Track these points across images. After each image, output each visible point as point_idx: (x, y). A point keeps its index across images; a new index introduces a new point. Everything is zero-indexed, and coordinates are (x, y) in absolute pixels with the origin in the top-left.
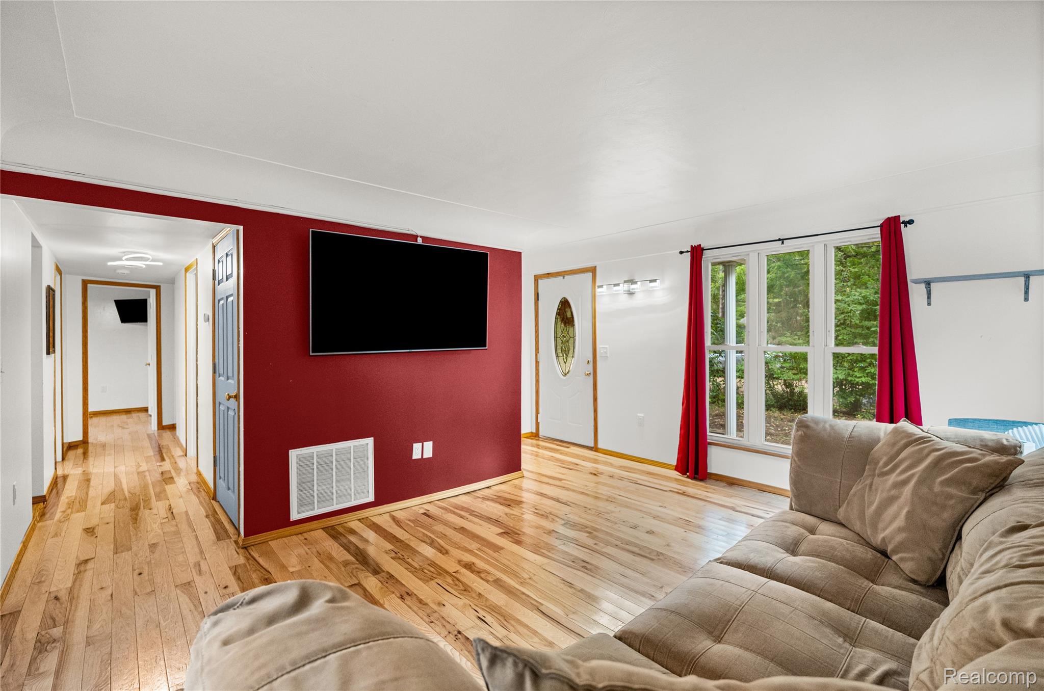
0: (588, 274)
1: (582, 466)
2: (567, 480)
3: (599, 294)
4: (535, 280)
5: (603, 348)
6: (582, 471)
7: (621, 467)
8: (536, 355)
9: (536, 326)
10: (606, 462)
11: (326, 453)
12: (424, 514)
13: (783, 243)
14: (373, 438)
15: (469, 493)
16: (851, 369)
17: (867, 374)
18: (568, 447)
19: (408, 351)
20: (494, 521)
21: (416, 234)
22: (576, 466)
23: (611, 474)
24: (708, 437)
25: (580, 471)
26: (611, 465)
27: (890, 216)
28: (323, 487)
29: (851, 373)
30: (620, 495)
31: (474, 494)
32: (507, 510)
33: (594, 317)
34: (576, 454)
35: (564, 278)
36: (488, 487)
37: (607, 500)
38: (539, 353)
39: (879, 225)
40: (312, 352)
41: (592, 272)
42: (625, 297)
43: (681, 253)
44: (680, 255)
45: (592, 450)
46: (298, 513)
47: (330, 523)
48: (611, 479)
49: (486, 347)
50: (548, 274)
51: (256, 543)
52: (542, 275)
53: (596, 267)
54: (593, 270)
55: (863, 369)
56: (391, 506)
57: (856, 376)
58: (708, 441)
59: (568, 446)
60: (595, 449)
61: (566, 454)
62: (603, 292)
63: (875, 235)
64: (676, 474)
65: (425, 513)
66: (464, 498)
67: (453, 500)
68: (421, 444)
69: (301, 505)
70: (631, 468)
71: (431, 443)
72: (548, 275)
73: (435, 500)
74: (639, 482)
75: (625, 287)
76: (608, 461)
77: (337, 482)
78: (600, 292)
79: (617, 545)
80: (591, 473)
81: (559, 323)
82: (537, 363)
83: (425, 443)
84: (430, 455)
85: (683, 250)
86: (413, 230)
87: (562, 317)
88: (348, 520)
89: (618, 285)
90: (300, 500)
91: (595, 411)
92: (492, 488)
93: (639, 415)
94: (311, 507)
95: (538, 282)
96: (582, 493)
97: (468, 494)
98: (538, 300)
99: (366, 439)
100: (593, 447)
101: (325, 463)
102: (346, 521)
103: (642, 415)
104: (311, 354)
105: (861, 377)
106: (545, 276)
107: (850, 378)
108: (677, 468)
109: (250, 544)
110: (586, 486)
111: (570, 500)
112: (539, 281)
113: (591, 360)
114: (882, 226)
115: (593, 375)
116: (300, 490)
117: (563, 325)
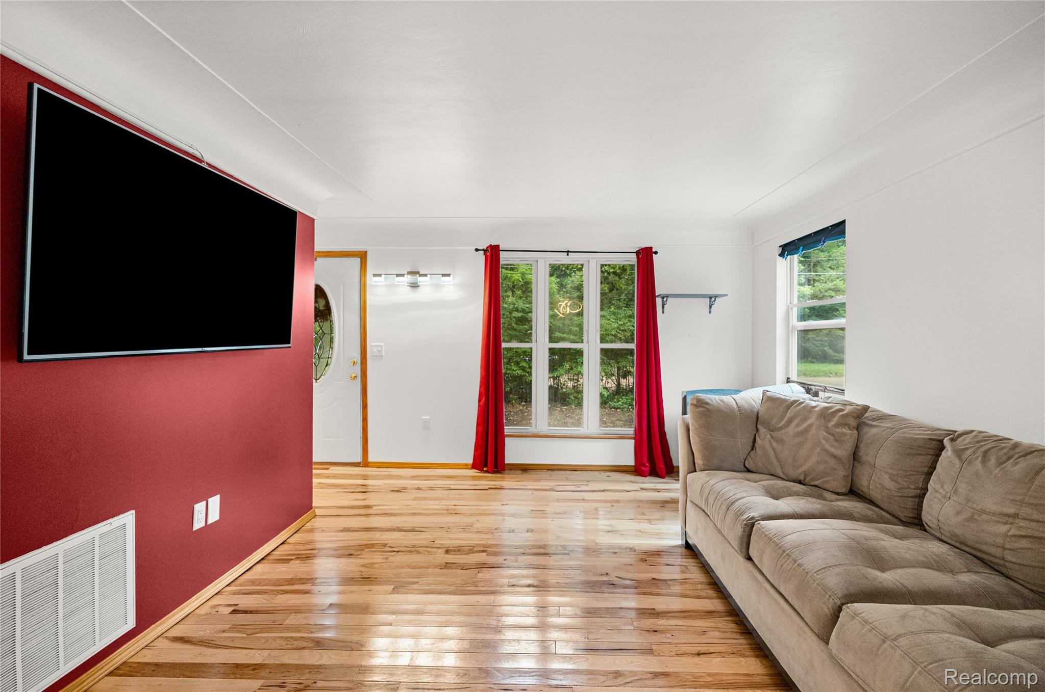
0: (355, 259)
1: (372, 485)
2: (378, 505)
3: (372, 284)
5: (375, 346)
6: (380, 492)
7: (414, 477)
10: (390, 475)
11: (43, 565)
12: (234, 612)
13: (568, 255)
14: (134, 511)
15: (263, 559)
16: (508, 364)
17: (520, 367)
18: (327, 469)
22: (365, 487)
23: (415, 487)
24: (505, 431)
25: (377, 492)
26: (401, 477)
27: (647, 246)
29: (509, 367)
30: (455, 505)
31: (270, 557)
33: (363, 310)
34: (348, 475)
36: (283, 543)
39: (635, 251)
40: (29, 354)
41: (361, 258)
42: (407, 290)
43: (477, 250)
44: (475, 252)
45: (359, 466)
48: (423, 492)
49: (290, 344)
53: (367, 252)
54: (363, 256)
55: (517, 363)
57: (513, 370)
58: (505, 434)
59: (328, 467)
60: (365, 463)
62: (380, 282)
63: (633, 259)
64: (474, 472)
65: (234, 610)
66: (259, 568)
67: (248, 576)
68: (205, 502)
70: (426, 476)
71: (218, 497)
74: (452, 487)
75: (408, 279)
76: (392, 473)
77: (66, 617)
78: (376, 282)
79: (524, 553)
83: (209, 500)
84: (218, 517)
85: (479, 248)
89: (403, 275)
91: (365, 419)
93: (423, 417)
97: (264, 561)
99: (124, 515)
100: (360, 463)
101: (39, 586)
103: (429, 417)
104: (26, 358)
105: (516, 370)
107: (508, 372)
108: (474, 466)
113: (358, 360)
114: (638, 253)
115: (362, 377)
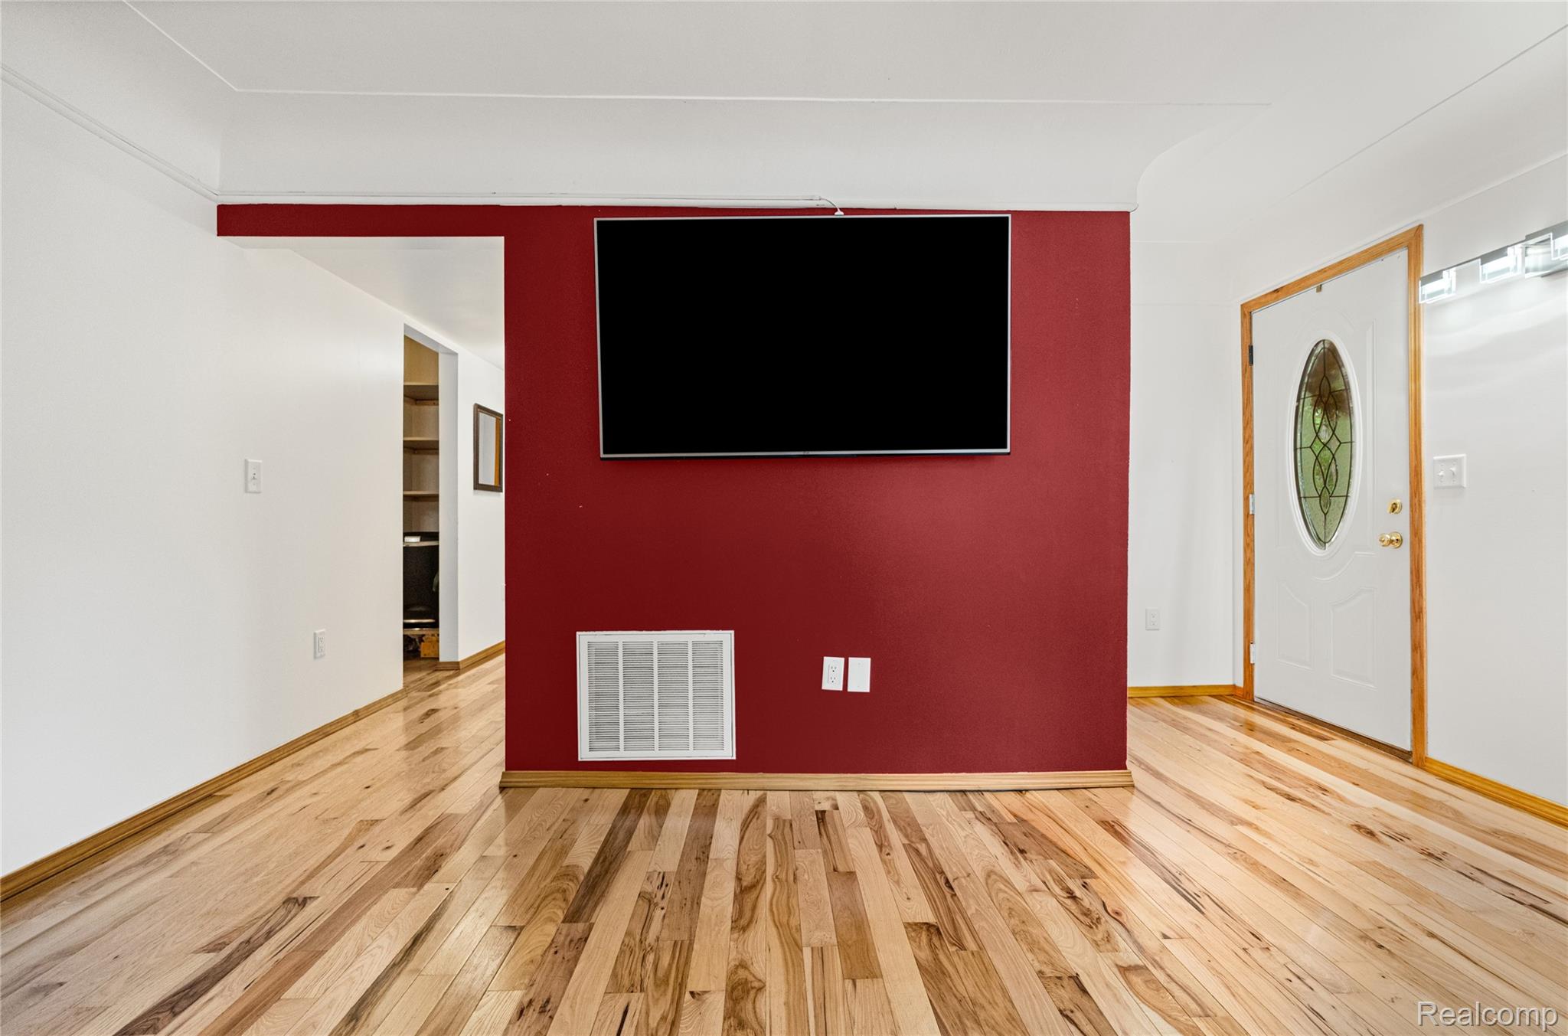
0: (1397, 256)
1: (1341, 798)
3: (1428, 301)
4: (1243, 315)
5: (1443, 461)
6: (1329, 814)
7: (1491, 834)
8: (1246, 499)
9: (1245, 428)
10: (1438, 802)
11: (642, 646)
12: (821, 813)
14: (733, 632)
19: (801, 453)
20: (942, 882)
21: (832, 207)
22: (1319, 793)
23: (1436, 848)
25: (1323, 812)
26: (1458, 819)
28: (635, 712)
30: (1432, 935)
31: (973, 797)
32: (1004, 863)
33: (1415, 375)
34: (1342, 764)
35: (1319, 289)
36: (1021, 791)
37: (1365, 937)
38: (1253, 493)
40: (605, 453)
41: (1409, 247)
45: (1404, 760)
46: (591, 750)
47: (648, 782)
48: (1429, 866)
49: (1005, 446)
50: (1277, 291)
51: (521, 784)
52: (1260, 298)
53: (1420, 228)
54: (1412, 241)
56: (805, 779)
59: (1333, 737)
60: (1416, 757)
61: (1307, 756)
62: (1441, 292)
65: (824, 812)
68: (842, 660)
69: (596, 734)
71: (866, 662)
72: (1275, 295)
73: (874, 788)
76: (1452, 802)
77: (661, 706)
78: (1431, 295)
80: (1359, 827)
81: (1308, 408)
82: (1249, 518)
83: (851, 660)
84: (865, 687)
86: (823, 197)
87: (1317, 393)
88: (680, 784)
89: (1496, 254)
90: (595, 725)
92: (1028, 795)
94: (614, 744)
95: (1251, 318)
96: (1281, 882)
97: (960, 795)
98: (1251, 362)
99: (721, 631)
100: (1410, 753)
101: (638, 664)
102: (679, 786)
104: (602, 455)
106: (1269, 298)
109: (512, 784)
110: (1311, 862)
111: (1216, 892)
112: (1255, 316)
113: (1404, 499)
115: (1412, 543)
116: (595, 707)
117: (1319, 413)
